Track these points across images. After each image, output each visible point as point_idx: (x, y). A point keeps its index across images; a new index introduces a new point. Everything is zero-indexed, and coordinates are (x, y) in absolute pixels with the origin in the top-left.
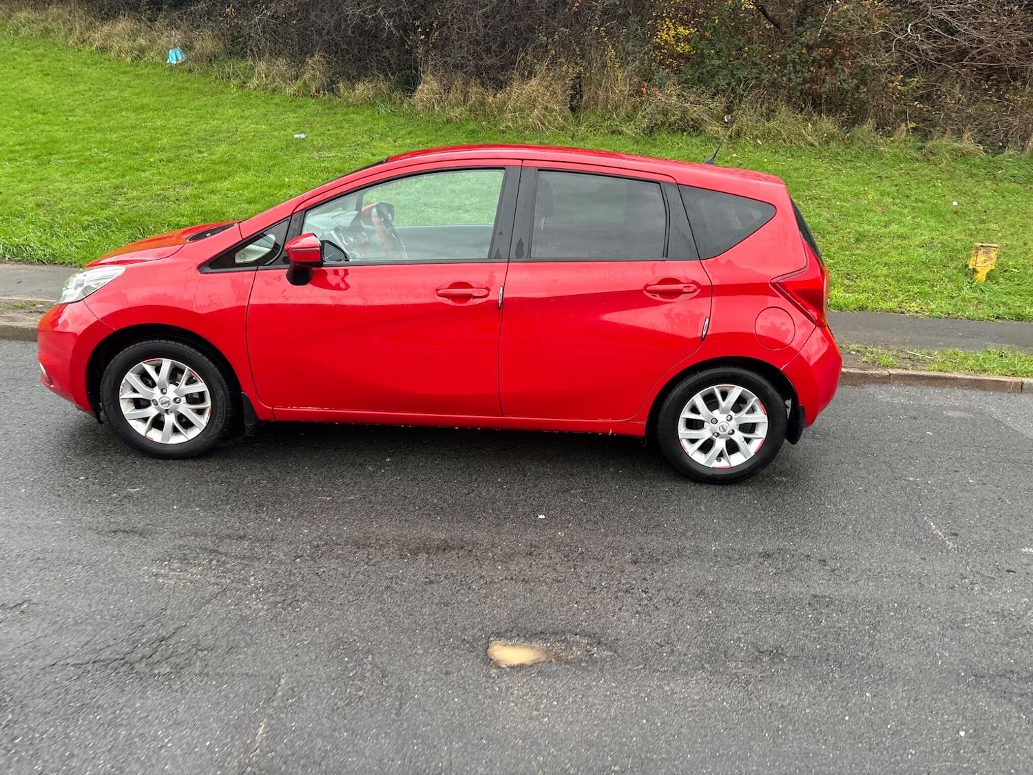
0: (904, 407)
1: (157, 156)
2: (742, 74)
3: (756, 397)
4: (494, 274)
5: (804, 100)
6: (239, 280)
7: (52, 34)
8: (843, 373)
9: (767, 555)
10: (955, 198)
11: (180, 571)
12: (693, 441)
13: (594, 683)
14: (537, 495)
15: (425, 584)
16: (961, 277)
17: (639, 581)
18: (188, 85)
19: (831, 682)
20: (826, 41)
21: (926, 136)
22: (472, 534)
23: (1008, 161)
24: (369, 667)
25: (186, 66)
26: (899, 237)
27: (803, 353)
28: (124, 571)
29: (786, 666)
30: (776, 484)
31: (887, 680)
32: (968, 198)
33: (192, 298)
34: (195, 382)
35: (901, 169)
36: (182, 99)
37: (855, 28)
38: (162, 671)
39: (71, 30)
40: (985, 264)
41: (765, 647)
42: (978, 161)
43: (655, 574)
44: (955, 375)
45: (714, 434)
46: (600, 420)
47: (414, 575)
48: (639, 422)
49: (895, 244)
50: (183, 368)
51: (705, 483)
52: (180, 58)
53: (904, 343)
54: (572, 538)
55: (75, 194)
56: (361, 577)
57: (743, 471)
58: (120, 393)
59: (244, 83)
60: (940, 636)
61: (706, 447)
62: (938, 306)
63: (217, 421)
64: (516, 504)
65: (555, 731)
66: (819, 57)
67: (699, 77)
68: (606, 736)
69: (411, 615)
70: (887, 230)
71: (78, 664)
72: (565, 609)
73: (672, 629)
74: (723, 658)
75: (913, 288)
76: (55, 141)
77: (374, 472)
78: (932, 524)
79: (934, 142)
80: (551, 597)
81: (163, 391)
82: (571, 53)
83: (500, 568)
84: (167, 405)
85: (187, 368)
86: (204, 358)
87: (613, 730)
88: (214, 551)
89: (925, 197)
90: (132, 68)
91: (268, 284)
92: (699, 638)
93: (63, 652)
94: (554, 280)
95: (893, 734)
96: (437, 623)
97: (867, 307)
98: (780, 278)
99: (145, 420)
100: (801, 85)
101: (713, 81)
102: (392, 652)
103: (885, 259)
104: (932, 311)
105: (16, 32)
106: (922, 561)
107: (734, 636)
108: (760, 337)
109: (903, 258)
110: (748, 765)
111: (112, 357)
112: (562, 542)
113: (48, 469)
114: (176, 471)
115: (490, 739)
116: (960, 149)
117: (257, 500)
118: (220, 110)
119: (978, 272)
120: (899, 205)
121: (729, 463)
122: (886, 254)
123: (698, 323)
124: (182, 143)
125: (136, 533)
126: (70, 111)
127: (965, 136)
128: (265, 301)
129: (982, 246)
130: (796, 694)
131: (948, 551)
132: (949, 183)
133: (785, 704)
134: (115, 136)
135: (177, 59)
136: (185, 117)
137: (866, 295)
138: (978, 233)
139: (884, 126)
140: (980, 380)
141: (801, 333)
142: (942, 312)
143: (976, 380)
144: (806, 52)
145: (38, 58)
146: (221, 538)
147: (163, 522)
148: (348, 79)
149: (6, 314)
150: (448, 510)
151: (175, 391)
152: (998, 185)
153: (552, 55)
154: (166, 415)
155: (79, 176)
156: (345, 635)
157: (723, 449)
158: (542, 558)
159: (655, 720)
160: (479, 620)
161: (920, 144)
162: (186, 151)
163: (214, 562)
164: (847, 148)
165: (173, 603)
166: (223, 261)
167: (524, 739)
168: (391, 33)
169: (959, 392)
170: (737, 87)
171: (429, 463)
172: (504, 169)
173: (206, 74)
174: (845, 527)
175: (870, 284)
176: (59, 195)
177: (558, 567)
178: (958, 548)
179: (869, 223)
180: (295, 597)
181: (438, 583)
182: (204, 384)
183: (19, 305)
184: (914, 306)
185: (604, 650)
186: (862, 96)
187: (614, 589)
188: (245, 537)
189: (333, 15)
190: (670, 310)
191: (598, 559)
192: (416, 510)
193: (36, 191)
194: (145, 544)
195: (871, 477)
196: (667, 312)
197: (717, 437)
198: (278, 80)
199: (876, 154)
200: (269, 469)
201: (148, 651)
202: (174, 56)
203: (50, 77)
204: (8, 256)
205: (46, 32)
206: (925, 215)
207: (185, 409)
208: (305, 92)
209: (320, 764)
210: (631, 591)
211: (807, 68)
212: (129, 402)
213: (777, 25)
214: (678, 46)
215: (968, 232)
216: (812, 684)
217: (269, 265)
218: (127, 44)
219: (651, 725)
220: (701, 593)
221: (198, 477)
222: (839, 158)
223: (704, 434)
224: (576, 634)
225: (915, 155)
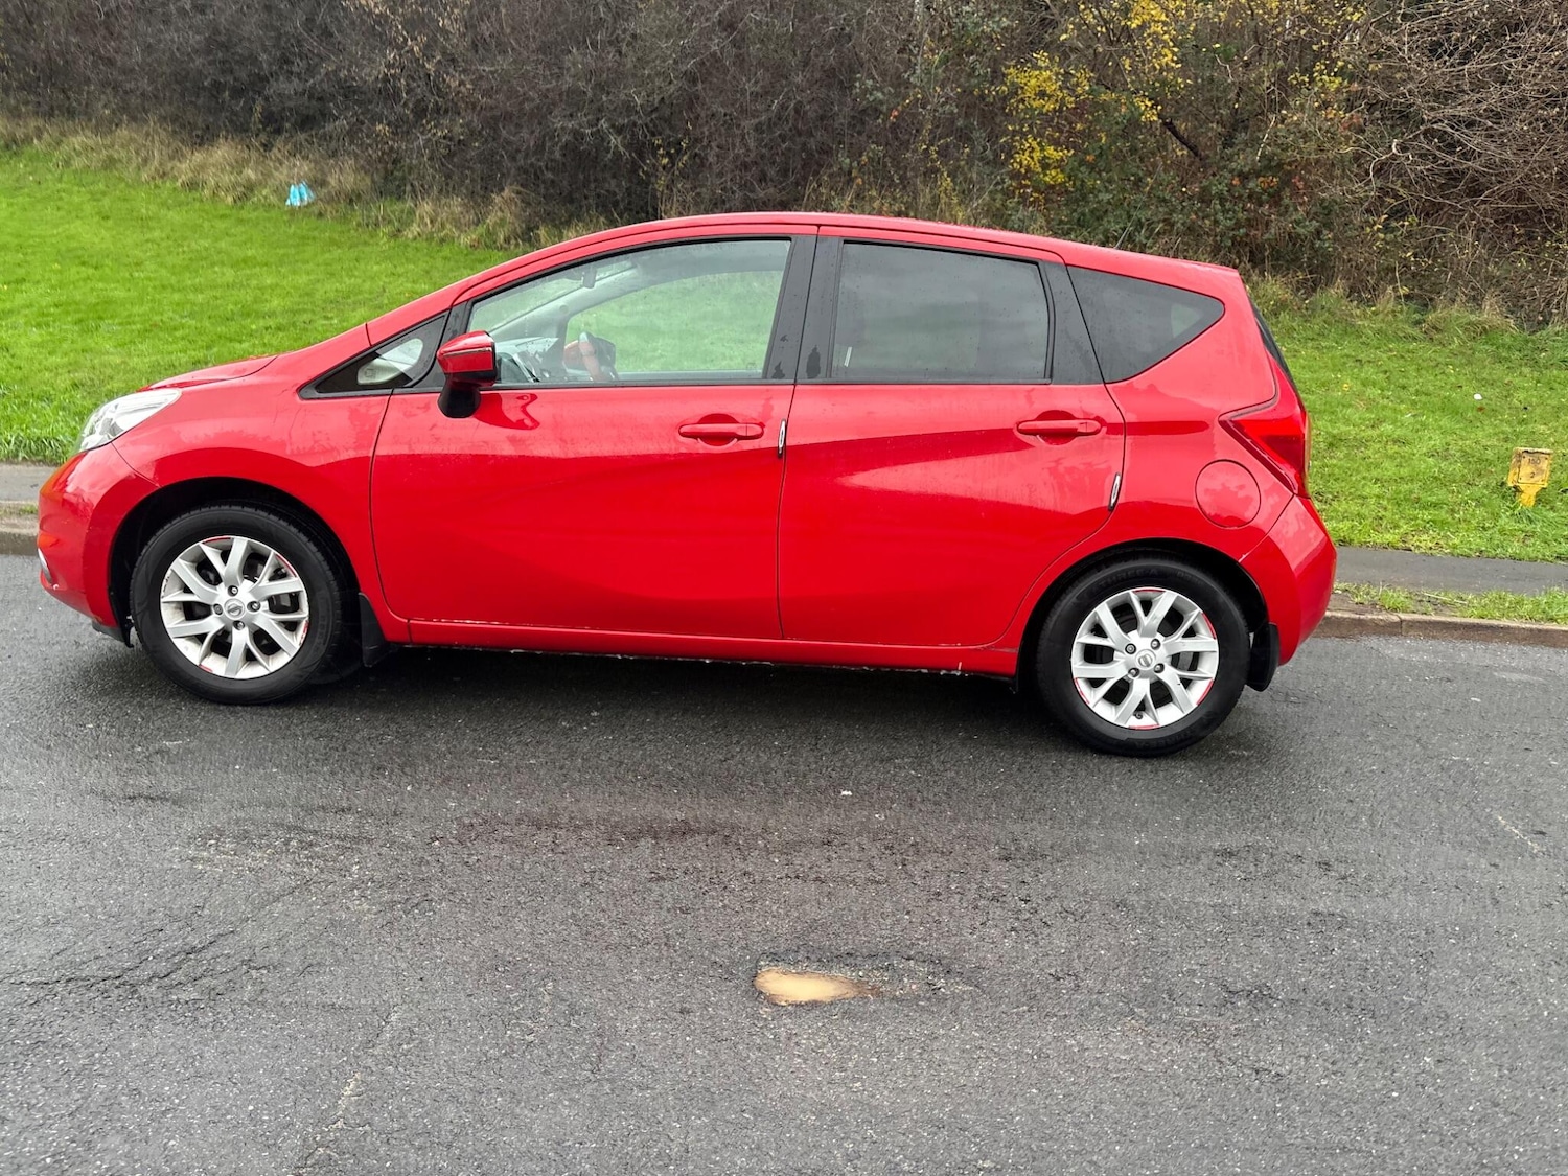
0: (1427, 665)
1: (262, 323)
2: (1143, 215)
3: (1199, 610)
4: (772, 402)
5: (1238, 252)
6: (362, 410)
7: (119, 166)
8: (1327, 618)
9: (1229, 854)
10: (1477, 390)
11: (235, 854)
12: (1095, 683)
13: (942, 1031)
14: (839, 764)
15: (651, 880)
16: (1496, 500)
17: (1013, 886)
18: (316, 233)
19: (1361, 1039)
20: (1268, 168)
21: (1426, 305)
22: (731, 813)
23: (1554, 341)
24: (547, 999)
25: (315, 209)
26: (1395, 441)
27: (1272, 535)
28: (139, 852)
29: (1280, 1015)
30: (1232, 759)
31: (1458, 1037)
32: (1498, 390)
33: (286, 437)
34: (284, 576)
35: (1391, 350)
36: (305, 251)
37: (1312, 146)
38: (184, 997)
39: (146, 161)
40: (1532, 480)
41: (1239, 985)
42: (1508, 340)
43: (1041, 876)
44: (1504, 622)
45: (1129, 672)
46: (943, 647)
47: (632, 868)
48: (1007, 650)
49: (1390, 452)
50: (265, 553)
51: (1117, 754)
52: (306, 197)
53: (1418, 585)
54: (899, 822)
55: (133, 370)
56: (541, 869)
57: (1179, 734)
58: (162, 594)
59: (399, 231)
60: (1540, 974)
61: (1118, 694)
62: (1467, 540)
63: (317, 640)
64: (804, 776)
65: (874, 1103)
66: (1258, 190)
67: (1079, 220)
68: (966, 1112)
69: (624, 924)
70: (1378, 432)
71: (41, 983)
72: (888, 921)
73: (1075, 955)
74: (1167, 1000)
75: (1423, 514)
76: (108, 302)
77: (570, 729)
78: (1500, 818)
79: (1440, 313)
80: (863, 903)
81: (231, 590)
82: (886, 183)
83: (777, 861)
84: (237, 613)
85: (273, 551)
86: (301, 536)
87: (978, 1103)
88: (296, 828)
89: (1431, 388)
90: (234, 211)
91: (408, 415)
92: (1122, 968)
93: (17, 964)
94: (869, 413)
95: (1480, 1120)
96: (667, 937)
97: (1351, 541)
98: (1234, 413)
99: (200, 638)
100: (1233, 230)
101: (1101, 225)
102: (589, 978)
103: (1375, 473)
104: (1455, 547)
105: (67, 163)
106: (1492, 868)
107: (1182, 968)
109: (1404, 472)
110: (1225, 1165)
111: (153, 533)
112: (882, 828)
113: (37, 712)
114: (244, 721)
115: (757, 1113)
116: (1480, 322)
117: (376, 761)
118: (362, 266)
119: (1522, 492)
120: (1392, 398)
121: (1156, 720)
122: (1377, 466)
123: (1104, 481)
124: (300, 307)
125: (167, 800)
126: (137, 264)
127: (1486, 305)
128: (404, 450)
129: (1527, 451)
130: (1301, 1056)
131: (1534, 856)
132: (1468, 369)
133: (1283, 1071)
134: (200, 297)
135: (302, 199)
136: (308, 274)
137: (1348, 523)
138: (1517, 438)
139: (1362, 290)
140: (1547, 631)
141: (1269, 503)
142: (1470, 549)
143: (1539, 631)
144: (1238, 183)
145: (94, 197)
146: (309, 811)
147: (216, 786)
148: (555, 226)
149: (6, 520)
150: (692, 780)
151: (251, 591)
152: (1541, 372)
153: (858, 185)
154: (234, 630)
155: (143, 347)
156: (508, 952)
157: (1145, 696)
158: (849, 850)
159: (1052, 1090)
160: (740, 934)
161: (1417, 316)
162: (306, 317)
163: (294, 843)
164: (1305, 321)
165: (218, 899)
166: (340, 379)
167: (819, 1115)
168: (618, 156)
169: (1514, 649)
170: (1137, 234)
171: (661, 719)
172: (790, 239)
173: (344, 219)
174: (1355, 819)
175: (1354, 509)
176: (108, 371)
177: (876, 863)
178: (1548, 850)
179: (1347, 421)
180: (426, 895)
181: (671, 879)
182: (298, 578)
183: (28, 508)
184: (1425, 541)
185: (957, 983)
186: (1327, 245)
187: (972, 895)
188: (349, 809)
189: (533, 132)
190: (1058, 462)
191: (942, 852)
192: (638, 780)
193: (74, 366)
194: (181, 815)
195: (1389, 753)
196: (1053, 465)
197: (1135, 676)
198: (448, 226)
199: (1349, 330)
200: (400, 720)
201: (163, 967)
202: (298, 195)
203: (110, 222)
204: (21, 454)
205: (110, 164)
206: (1433, 412)
207: (266, 620)
208: (488, 242)
209: (450, 1146)
210: (1000, 899)
211: (1241, 205)
212: (176, 608)
213: (1193, 149)
214: (1046, 175)
215: (1502, 436)
216: (1327, 1041)
217: (412, 386)
218: (227, 179)
219: (1047, 1097)
220: (1121, 904)
221: (281, 728)
222: (1295, 335)
223: (1114, 672)
224: (909, 959)
225: (1410, 331)
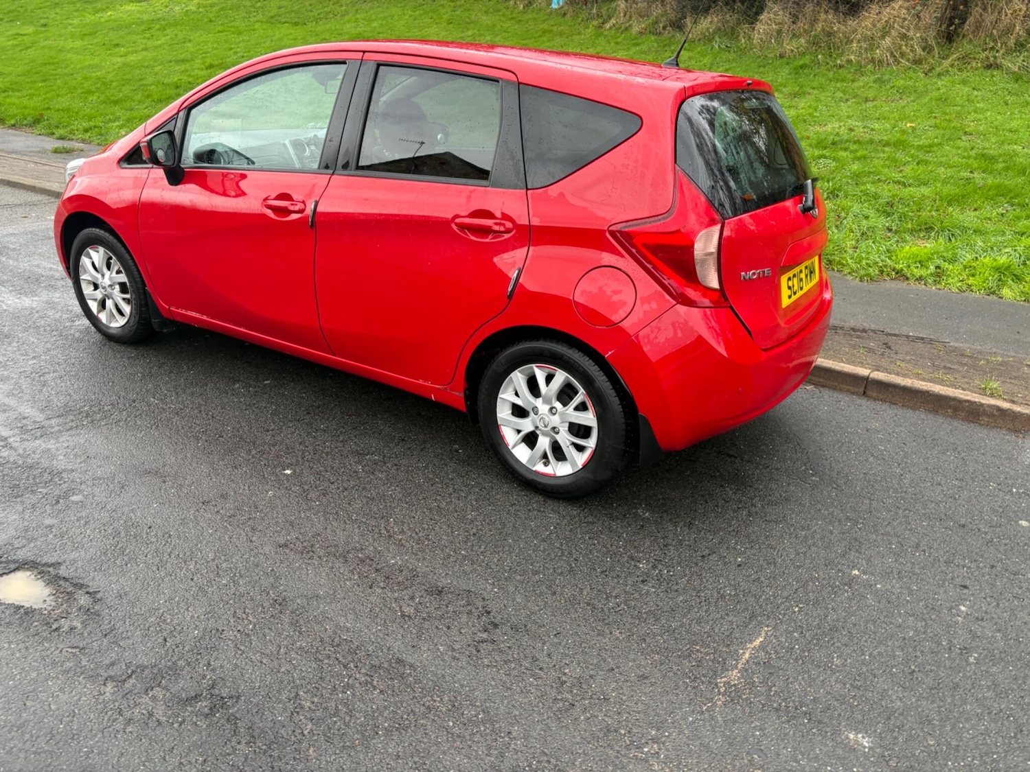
3: (585, 391)
4: (315, 187)
6: (140, 176)
12: (519, 431)
30: (624, 517)
34: (120, 272)
45: (537, 428)
46: (421, 382)
51: (532, 489)
54: (274, 500)
58: (80, 274)
59: (604, 23)
61: (530, 441)
63: (136, 311)
81: (103, 277)
84: (107, 290)
85: (113, 258)
91: (155, 182)
98: (624, 224)
99: (96, 301)
108: (577, 303)
121: (556, 470)
141: (644, 308)
151: (111, 278)
154: (107, 299)
157: (547, 449)
182: (124, 274)
207: (118, 297)
212: (88, 283)
